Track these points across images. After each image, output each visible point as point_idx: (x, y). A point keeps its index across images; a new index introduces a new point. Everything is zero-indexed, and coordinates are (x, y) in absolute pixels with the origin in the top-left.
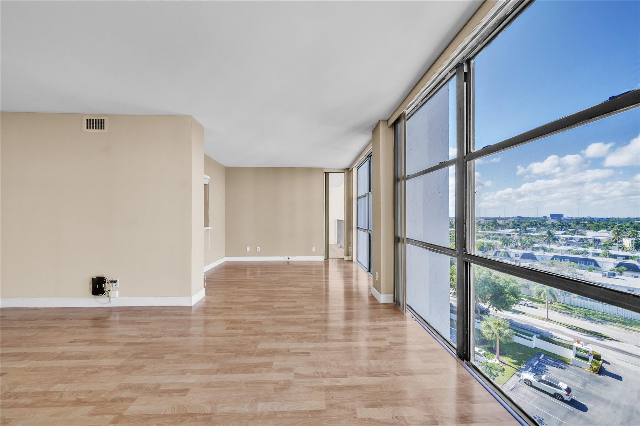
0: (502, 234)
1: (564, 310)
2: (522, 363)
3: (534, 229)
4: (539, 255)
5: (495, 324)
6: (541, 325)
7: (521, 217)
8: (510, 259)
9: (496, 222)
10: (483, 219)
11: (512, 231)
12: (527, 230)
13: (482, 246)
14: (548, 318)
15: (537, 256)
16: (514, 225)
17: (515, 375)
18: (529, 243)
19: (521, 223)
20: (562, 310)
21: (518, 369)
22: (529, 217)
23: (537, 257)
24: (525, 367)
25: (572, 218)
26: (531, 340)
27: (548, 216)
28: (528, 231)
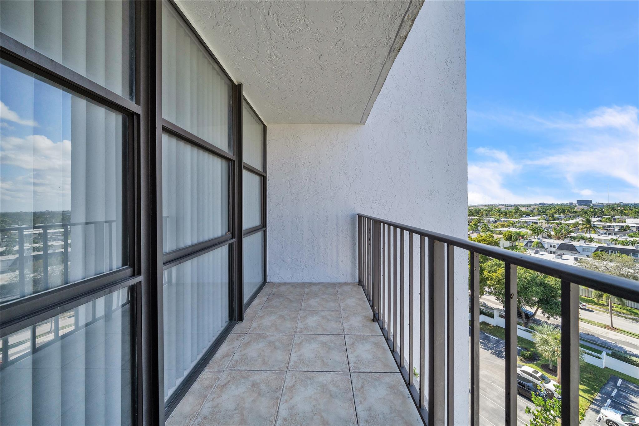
0: (528, 222)
1: (628, 314)
2: (595, 390)
3: (563, 216)
4: (580, 246)
5: (556, 339)
6: (605, 335)
7: (545, 204)
8: (544, 249)
9: (518, 209)
10: (503, 207)
11: (538, 218)
12: (554, 217)
13: (510, 235)
14: (612, 326)
15: (577, 246)
16: (539, 212)
17: (589, 410)
18: (565, 232)
19: (547, 210)
20: (626, 314)
21: (592, 400)
22: (553, 204)
23: (578, 248)
24: (600, 396)
25: (602, 204)
26: (600, 358)
27: (575, 202)
28: (556, 218)
